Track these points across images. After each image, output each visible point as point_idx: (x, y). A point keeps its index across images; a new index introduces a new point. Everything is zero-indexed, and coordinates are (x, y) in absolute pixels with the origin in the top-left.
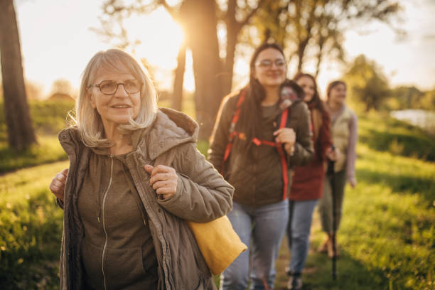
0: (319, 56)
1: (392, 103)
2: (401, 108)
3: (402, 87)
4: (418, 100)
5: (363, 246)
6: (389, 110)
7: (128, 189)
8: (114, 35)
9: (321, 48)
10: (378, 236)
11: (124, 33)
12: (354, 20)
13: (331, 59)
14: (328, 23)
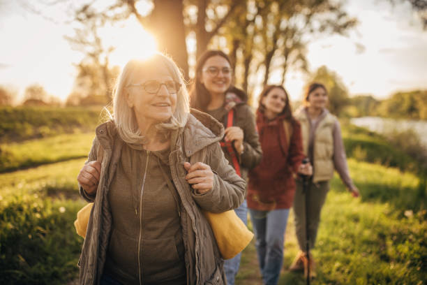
0: (285, 66)
1: (352, 110)
2: (359, 116)
3: (360, 97)
4: (375, 108)
5: (337, 264)
6: (349, 117)
7: (165, 183)
8: (88, 43)
9: (286, 59)
10: (352, 252)
11: (98, 41)
12: (317, 34)
13: (295, 70)
14: (293, 35)
